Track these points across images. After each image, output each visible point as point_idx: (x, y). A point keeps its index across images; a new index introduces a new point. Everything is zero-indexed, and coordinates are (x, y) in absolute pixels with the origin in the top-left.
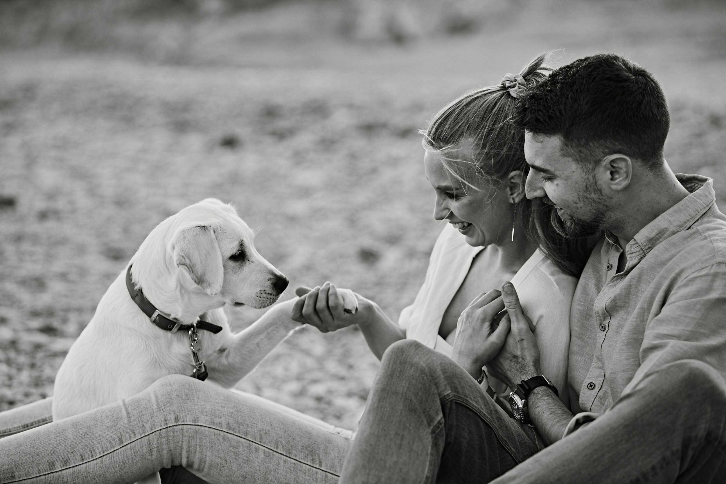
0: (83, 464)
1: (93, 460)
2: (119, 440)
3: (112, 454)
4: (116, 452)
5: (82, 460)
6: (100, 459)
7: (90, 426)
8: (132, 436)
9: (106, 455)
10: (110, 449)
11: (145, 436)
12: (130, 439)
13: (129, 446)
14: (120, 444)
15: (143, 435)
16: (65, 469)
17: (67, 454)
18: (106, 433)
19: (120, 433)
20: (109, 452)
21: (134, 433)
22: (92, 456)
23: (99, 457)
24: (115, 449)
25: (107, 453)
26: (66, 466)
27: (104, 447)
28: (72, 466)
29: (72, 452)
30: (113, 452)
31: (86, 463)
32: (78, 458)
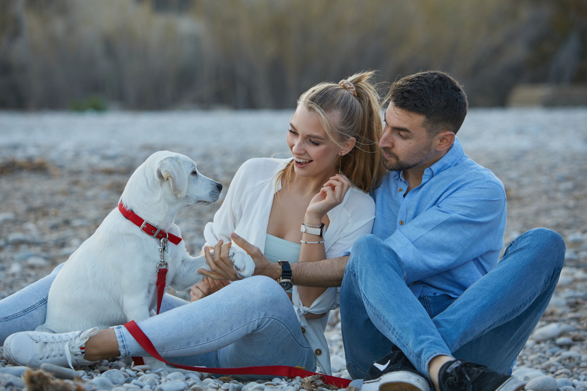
0: (207, 343)
1: (214, 340)
2: (231, 328)
3: (226, 336)
4: (228, 335)
5: (207, 340)
6: (218, 339)
7: (214, 320)
8: (239, 325)
9: (222, 337)
10: (225, 334)
11: (246, 324)
12: (237, 327)
13: (236, 331)
14: (231, 331)
15: (245, 324)
16: (196, 346)
17: (199, 338)
18: (224, 325)
19: (232, 324)
20: (224, 335)
21: (240, 323)
22: (214, 338)
23: (217, 338)
24: (228, 333)
25: (223, 336)
26: (197, 344)
27: (221, 333)
28: (201, 344)
29: (202, 337)
30: (226, 335)
31: (209, 342)
32: (205, 339)
